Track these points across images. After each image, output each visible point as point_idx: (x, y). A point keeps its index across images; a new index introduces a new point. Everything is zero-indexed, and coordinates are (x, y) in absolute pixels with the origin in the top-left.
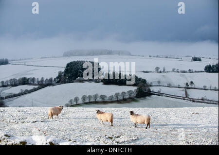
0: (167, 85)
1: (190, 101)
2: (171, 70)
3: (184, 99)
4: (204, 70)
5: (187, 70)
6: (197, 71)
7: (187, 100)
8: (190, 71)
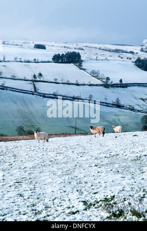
0: (10, 77)
1: (40, 96)
2: (13, 59)
3: (33, 94)
4: (51, 60)
5: (32, 59)
6: (43, 61)
7: (37, 95)
8: (36, 61)
